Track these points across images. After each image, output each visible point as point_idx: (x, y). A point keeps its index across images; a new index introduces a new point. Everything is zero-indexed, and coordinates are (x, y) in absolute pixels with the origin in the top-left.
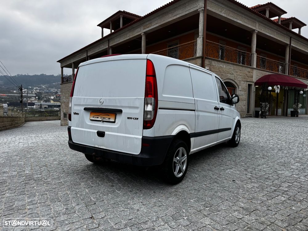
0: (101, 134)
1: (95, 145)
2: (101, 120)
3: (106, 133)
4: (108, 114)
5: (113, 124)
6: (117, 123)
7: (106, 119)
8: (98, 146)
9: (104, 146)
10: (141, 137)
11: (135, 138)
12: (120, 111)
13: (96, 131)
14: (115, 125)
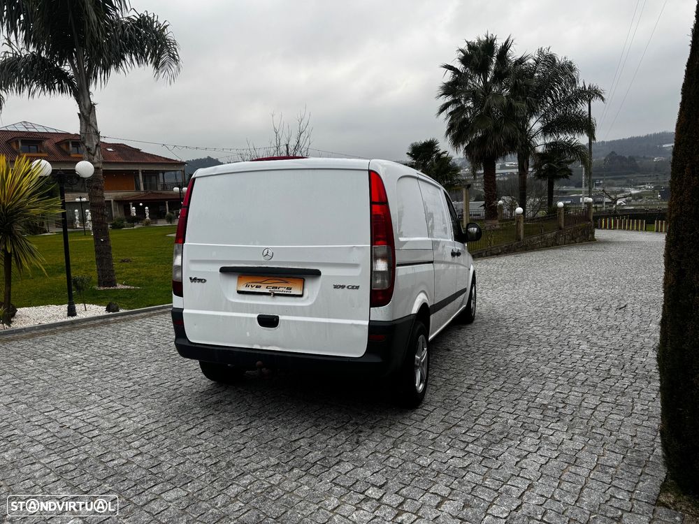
0: (268, 321)
1: (252, 345)
2: (267, 291)
3: (281, 318)
4: (286, 280)
5: (298, 299)
6: (308, 298)
7: (281, 289)
8: (261, 346)
9: (277, 346)
10: (367, 323)
11: (352, 324)
12: (316, 274)
13: (256, 316)
14: (302, 301)
